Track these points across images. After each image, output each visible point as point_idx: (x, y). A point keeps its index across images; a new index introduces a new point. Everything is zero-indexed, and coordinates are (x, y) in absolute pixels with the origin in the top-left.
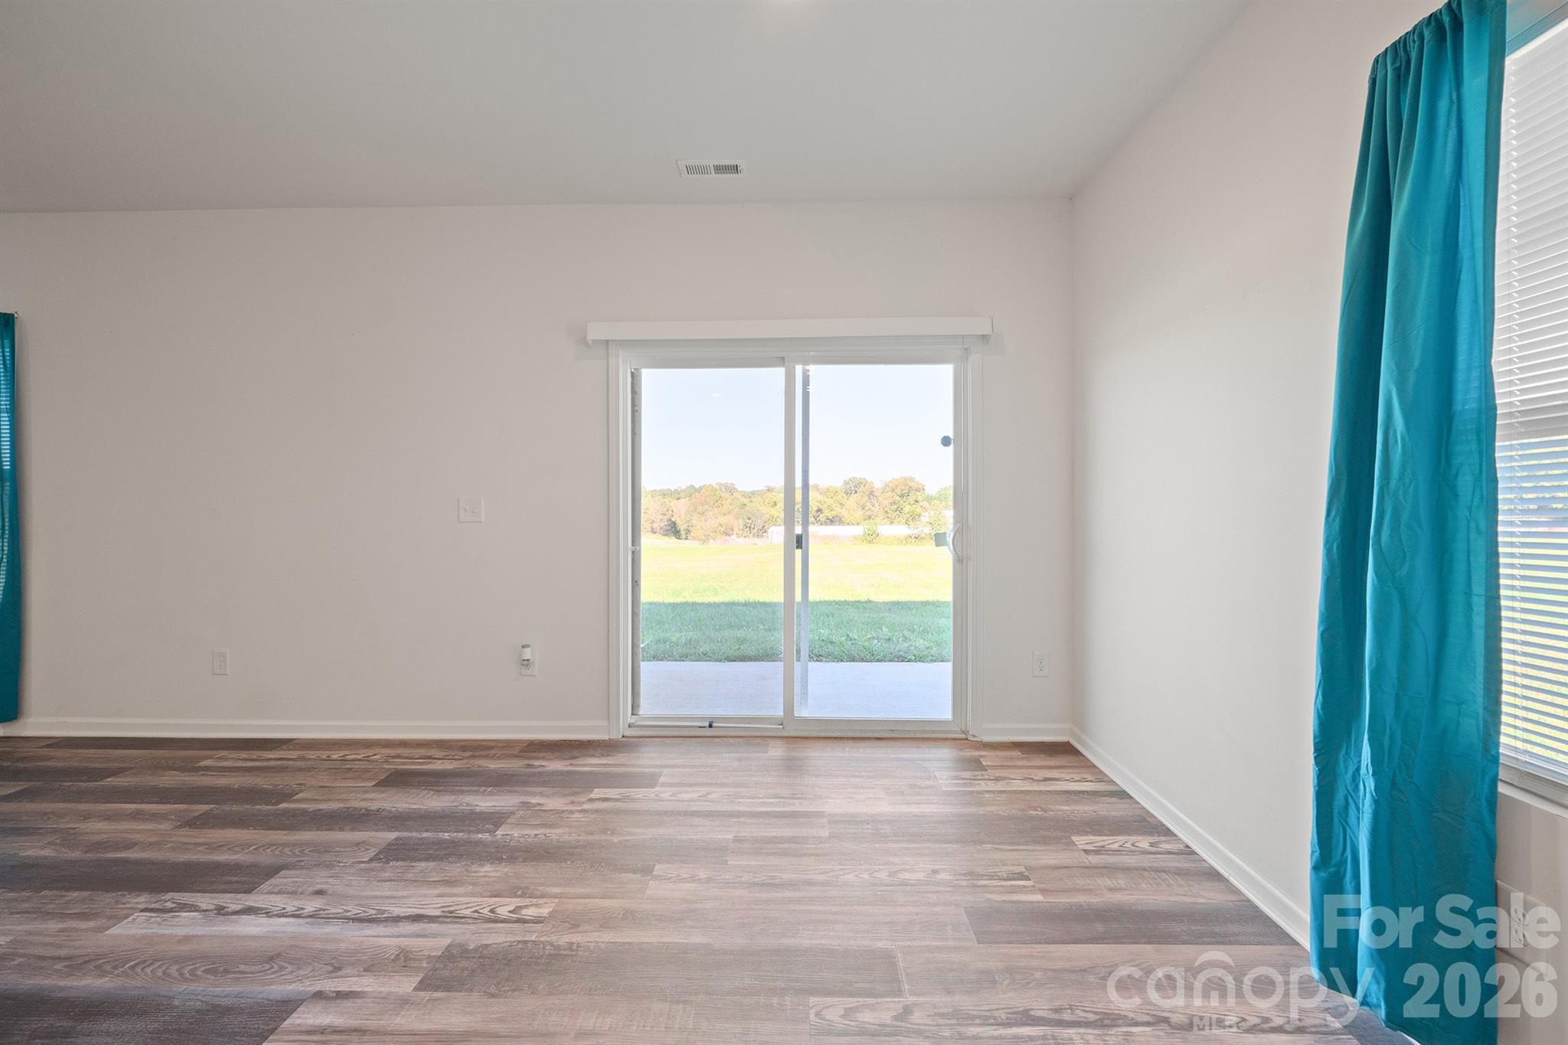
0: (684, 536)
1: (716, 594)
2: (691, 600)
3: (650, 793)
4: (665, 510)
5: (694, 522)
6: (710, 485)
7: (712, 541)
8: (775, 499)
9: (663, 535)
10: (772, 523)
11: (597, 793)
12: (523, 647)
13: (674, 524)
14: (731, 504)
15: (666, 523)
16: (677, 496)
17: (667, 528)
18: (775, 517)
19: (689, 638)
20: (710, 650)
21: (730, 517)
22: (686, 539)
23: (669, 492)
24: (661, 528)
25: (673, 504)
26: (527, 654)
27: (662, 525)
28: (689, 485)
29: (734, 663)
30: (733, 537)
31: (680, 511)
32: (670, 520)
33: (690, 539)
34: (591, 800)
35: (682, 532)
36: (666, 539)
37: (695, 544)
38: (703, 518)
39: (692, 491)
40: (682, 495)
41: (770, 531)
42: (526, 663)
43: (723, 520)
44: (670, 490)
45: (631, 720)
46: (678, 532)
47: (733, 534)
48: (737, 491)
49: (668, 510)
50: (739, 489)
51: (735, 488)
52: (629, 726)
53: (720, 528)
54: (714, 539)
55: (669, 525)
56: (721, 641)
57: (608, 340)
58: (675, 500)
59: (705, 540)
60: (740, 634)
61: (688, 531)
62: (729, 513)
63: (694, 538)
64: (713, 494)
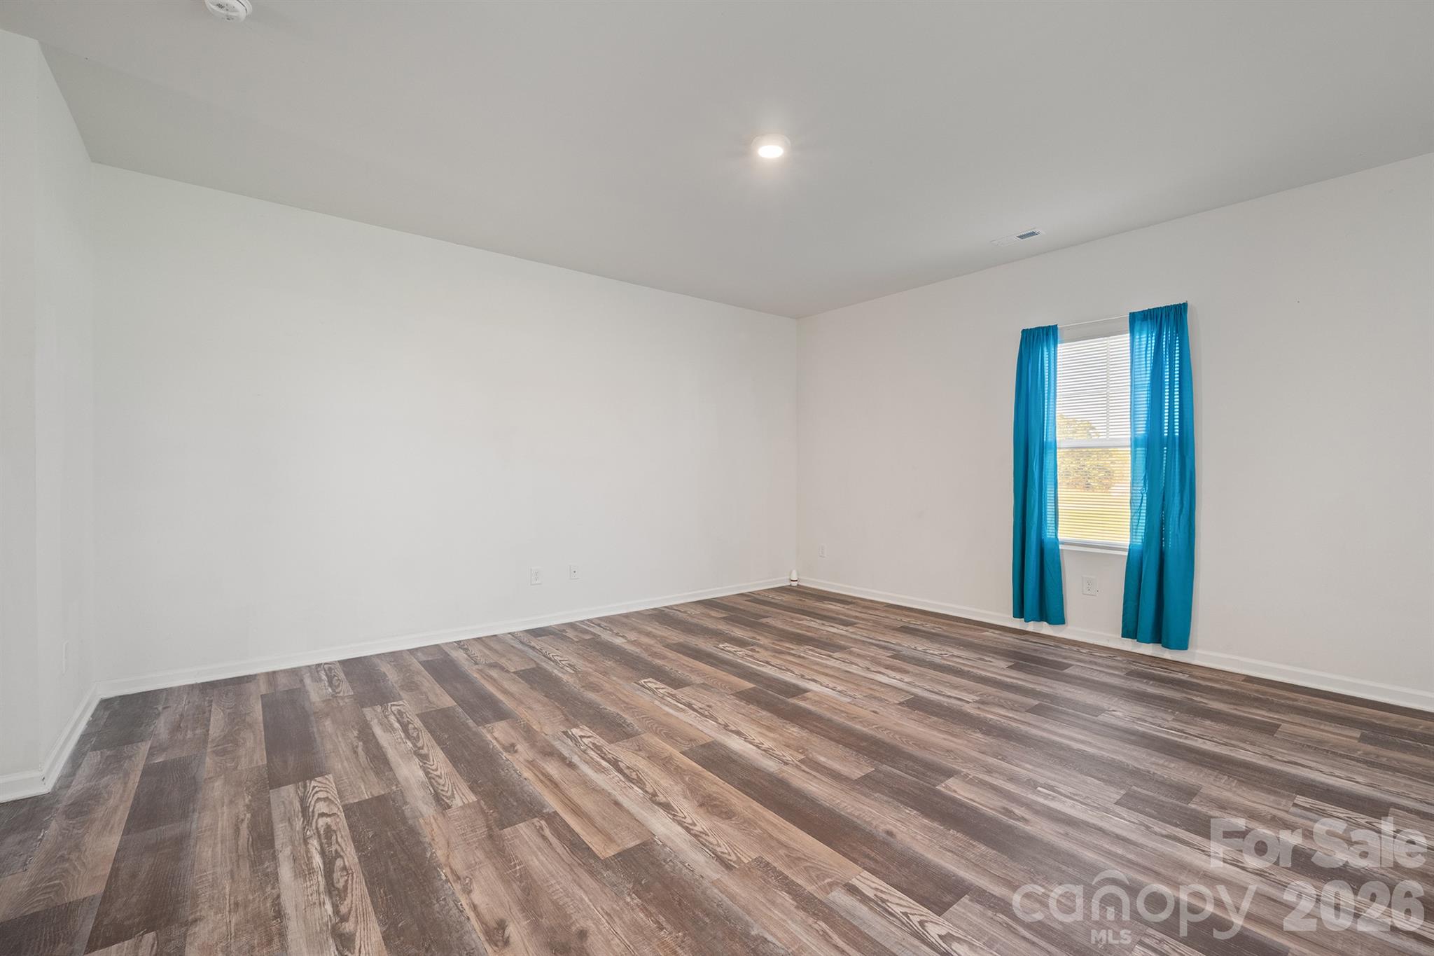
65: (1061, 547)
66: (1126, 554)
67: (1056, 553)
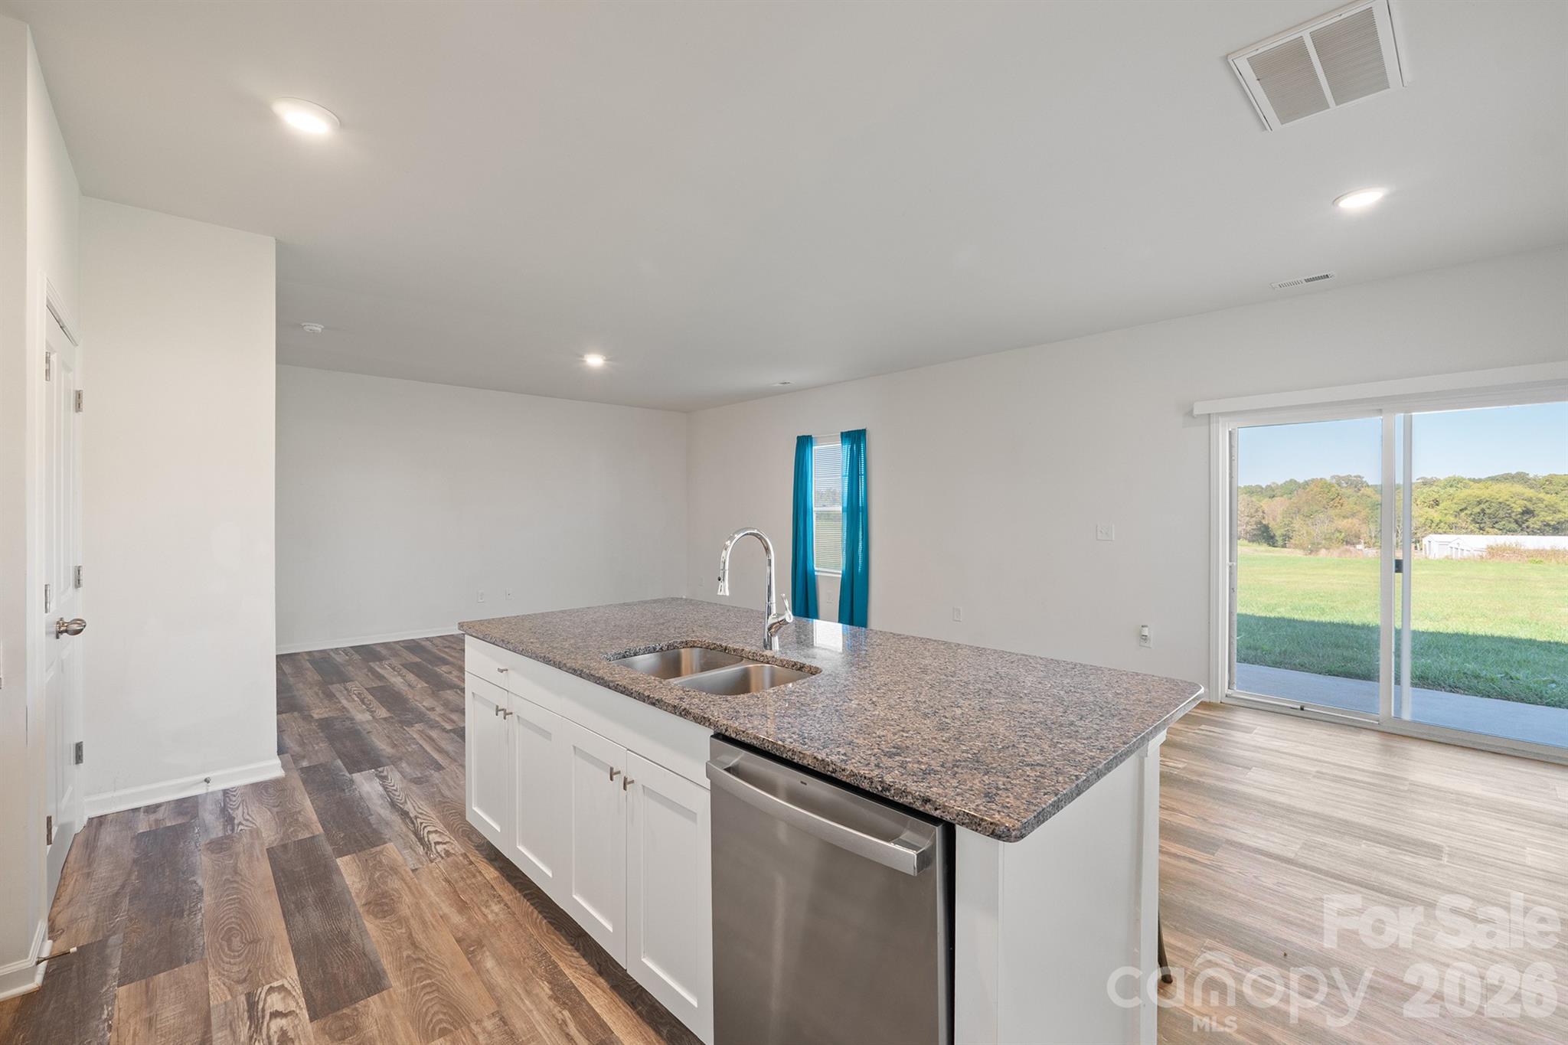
0: (1280, 543)
1: (1323, 614)
2: (1287, 616)
3: (1247, 736)
4: (1252, 511)
5: (1296, 526)
6: (1321, 479)
7: (1323, 551)
8: (1436, 496)
9: (1250, 541)
10: (1430, 530)
11: (1203, 727)
12: (1143, 626)
13: (1266, 528)
14: (1356, 504)
15: (1255, 527)
16: (1270, 493)
17: (1255, 532)
18: (1437, 520)
19: (1283, 649)
20: (1309, 662)
21: (1355, 521)
22: (1284, 546)
23: (1259, 490)
24: (1247, 533)
25: (1265, 504)
26: (1146, 632)
27: (1249, 528)
28: (1288, 480)
29: (1335, 677)
30: (1359, 547)
31: (1275, 512)
32: (1261, 523)
33: (1289, 548)
34: (1199, 729)
35: (1277, 538)
36: (1255, 546)
37: (1299, 553)
38: (1309, 522)
39: (1292, 488)
40: (1278, 492)
41: (1425, 541)
42: (1145, 638)
43: (1344, 524)
44: (1261, 487)
45: (1227, 691)
46: (1272, 537)
47: (1359, 543)
48: (1368, 486)
49: (1257, 511)
50: (1370, 484)
51: (1362, 483)
52: (1227, 696)
53: (1338, 534)
54: (1327, 549)
55: (1259, 529)
56: (1323, 657)
57: (1209, 414)
58: (1267, 499)
59: (1314, 549)
60: (1348, 653)
61: (1287, 537)
62: (1353, 515)
63: (1296, 546)
64: (1327, 490)
65: (816, 573)
66: (841, 576)
67: (814, 578)
